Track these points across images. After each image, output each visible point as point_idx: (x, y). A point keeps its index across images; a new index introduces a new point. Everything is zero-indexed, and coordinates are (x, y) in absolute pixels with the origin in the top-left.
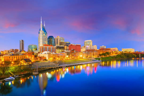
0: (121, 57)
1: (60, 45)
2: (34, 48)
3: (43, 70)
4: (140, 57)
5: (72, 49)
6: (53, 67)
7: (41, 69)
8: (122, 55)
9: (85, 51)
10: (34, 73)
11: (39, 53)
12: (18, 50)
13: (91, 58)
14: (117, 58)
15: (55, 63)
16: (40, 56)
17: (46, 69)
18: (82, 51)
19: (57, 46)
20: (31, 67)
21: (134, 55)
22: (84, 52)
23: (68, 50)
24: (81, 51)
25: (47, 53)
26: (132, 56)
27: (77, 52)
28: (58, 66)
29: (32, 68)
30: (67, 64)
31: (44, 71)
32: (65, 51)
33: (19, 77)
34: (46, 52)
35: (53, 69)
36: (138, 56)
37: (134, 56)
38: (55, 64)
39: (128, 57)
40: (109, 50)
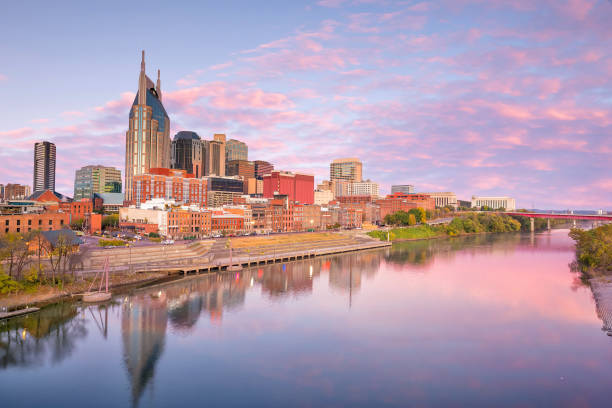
0: (467, 229)
1: (226, 174)
2: (108, 184)
3: (135, 280)
4: (532, 228)
5: (276, 193)
6: (185, 270)
7: (126, 276)
8: (471, 222)
9: (330, 203)
10: (88, 296)
11: (127, 204)
12: (23, 188)
13: (352, 232)
14: (452, 233)
15: (194, 251)
16: (130, 220)
17: (150, 276)
18: (319, 203)
19: (214, 176)
20: (79, 269)
21: (511, 221)
22: (325, 206)
23: (262, 195)
24: (316, 203)
25: (163, 207)
26: (506, 227)
27: (296, 205)
28: (210, 262)
29: (80, 273)
30: (251, 255)
31: (143, 286)
32: (244, 199)
33: (10, 314)
34: (158, 202)
35: (186, 277)
36: (525, 229)
37: (512, 224)
38: (195, 253)
39: (491, 227)
40: (425, 202)
